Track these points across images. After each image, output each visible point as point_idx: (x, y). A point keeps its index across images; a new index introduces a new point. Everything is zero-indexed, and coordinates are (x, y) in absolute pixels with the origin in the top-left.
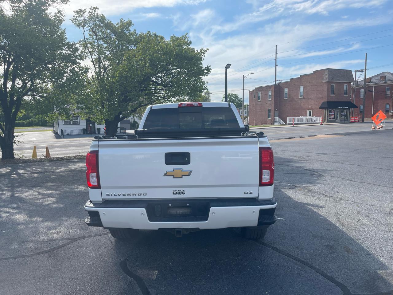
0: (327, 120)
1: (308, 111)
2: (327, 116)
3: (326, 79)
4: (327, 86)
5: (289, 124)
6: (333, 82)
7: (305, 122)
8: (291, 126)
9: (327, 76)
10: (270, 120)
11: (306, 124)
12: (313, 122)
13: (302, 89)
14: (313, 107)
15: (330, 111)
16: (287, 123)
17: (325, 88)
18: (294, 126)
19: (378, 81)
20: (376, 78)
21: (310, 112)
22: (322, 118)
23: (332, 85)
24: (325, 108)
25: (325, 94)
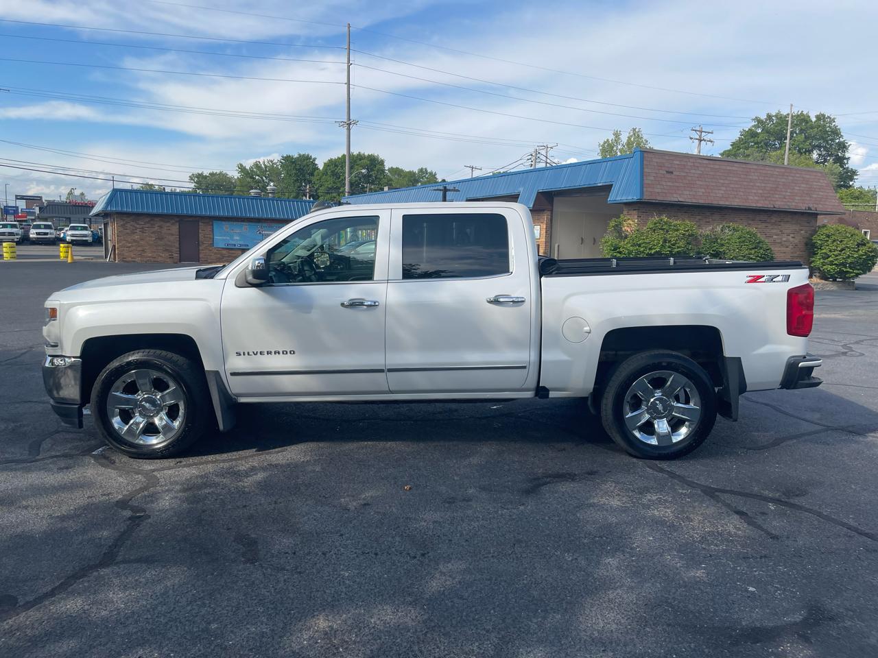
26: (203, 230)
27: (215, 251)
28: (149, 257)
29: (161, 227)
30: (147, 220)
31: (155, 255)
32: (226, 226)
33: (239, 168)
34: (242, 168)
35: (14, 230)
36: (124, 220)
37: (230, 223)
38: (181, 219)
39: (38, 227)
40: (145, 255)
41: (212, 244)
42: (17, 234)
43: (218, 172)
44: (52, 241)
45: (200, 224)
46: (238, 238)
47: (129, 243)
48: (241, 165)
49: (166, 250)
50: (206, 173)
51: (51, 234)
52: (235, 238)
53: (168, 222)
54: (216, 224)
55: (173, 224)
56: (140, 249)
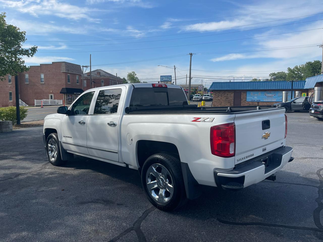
0: (67, 102)
1: (50, 95)
2: (67, 100)
3: (63, 69)
4: (65, 76)
5: (37, 106)
6: (69, 73)
7: (50, 104)
8: (40, 107)
9: (64, 68)
10: (11, 102)
11: (51, 105)
12: (57, 104)
13: (42, 76)
14: (54, 92)
15: (68, 96)
16: (35, 105)
17: (63, 77)
18: (43, 108)
19: (95, 75)
20: (94, 73)
21: (51, 96)
22: (63, 101)
23: (68, 75)
24: (64, 93)
25: (64, 82)
26: (243, 95)
27: (247, 103)
28: (223, 105)
29: (227, 94)
30: (223, 92)
31: (225, 104)
32: (252, 93)
33: (288, 69)
34: (289, 69)
35: (198, 97)
36: (215, 93)
37: (253, 92)
38: (235, 91)
39: (205, 96)
40: (222, 104)
41: (246, 100)
42: (199, 98)
43: (281, 72)
44: (209, 100)
45: (242, 93)
46: (256, 98)
47: (217, 100)
48: (289, 68)
49: (229, 103)
50: (276, 72)
51: (208, 98)
52: (255, 98)
53: (230, 93)
54: (248, 93)
55: (232, 93)
56: (220, 102)
